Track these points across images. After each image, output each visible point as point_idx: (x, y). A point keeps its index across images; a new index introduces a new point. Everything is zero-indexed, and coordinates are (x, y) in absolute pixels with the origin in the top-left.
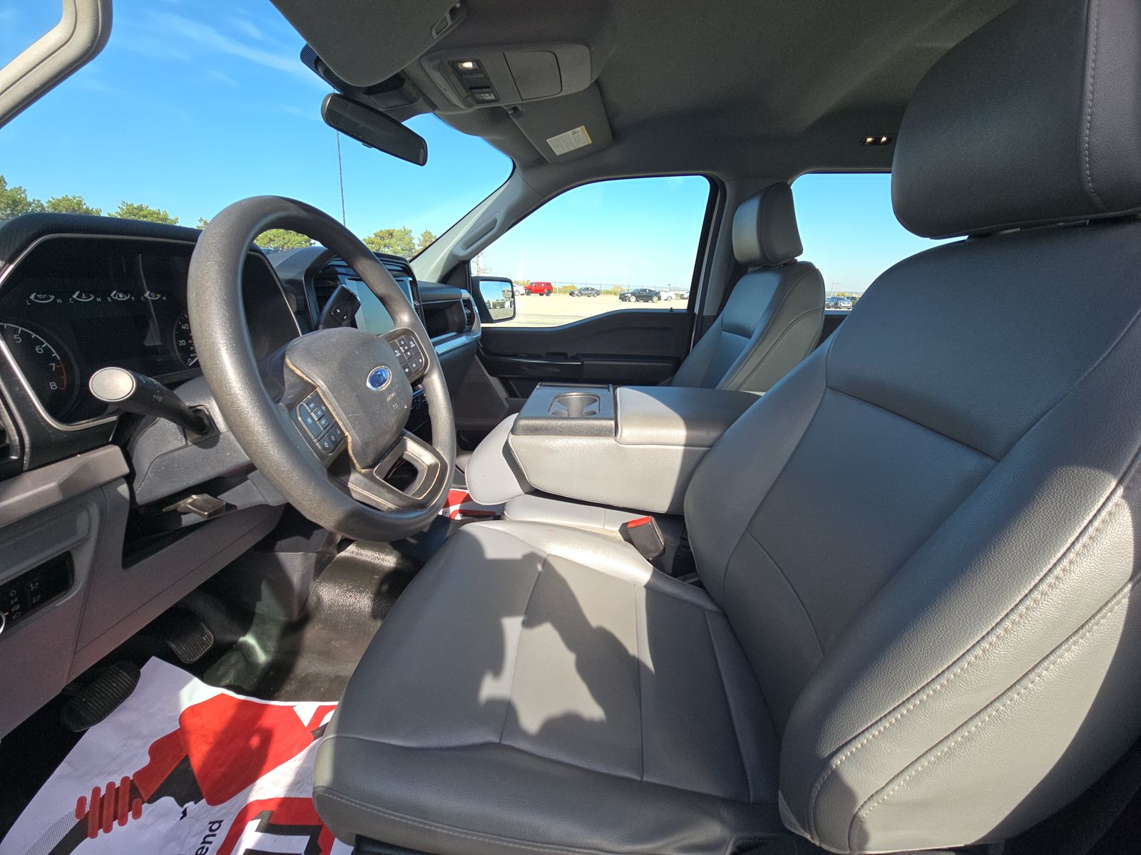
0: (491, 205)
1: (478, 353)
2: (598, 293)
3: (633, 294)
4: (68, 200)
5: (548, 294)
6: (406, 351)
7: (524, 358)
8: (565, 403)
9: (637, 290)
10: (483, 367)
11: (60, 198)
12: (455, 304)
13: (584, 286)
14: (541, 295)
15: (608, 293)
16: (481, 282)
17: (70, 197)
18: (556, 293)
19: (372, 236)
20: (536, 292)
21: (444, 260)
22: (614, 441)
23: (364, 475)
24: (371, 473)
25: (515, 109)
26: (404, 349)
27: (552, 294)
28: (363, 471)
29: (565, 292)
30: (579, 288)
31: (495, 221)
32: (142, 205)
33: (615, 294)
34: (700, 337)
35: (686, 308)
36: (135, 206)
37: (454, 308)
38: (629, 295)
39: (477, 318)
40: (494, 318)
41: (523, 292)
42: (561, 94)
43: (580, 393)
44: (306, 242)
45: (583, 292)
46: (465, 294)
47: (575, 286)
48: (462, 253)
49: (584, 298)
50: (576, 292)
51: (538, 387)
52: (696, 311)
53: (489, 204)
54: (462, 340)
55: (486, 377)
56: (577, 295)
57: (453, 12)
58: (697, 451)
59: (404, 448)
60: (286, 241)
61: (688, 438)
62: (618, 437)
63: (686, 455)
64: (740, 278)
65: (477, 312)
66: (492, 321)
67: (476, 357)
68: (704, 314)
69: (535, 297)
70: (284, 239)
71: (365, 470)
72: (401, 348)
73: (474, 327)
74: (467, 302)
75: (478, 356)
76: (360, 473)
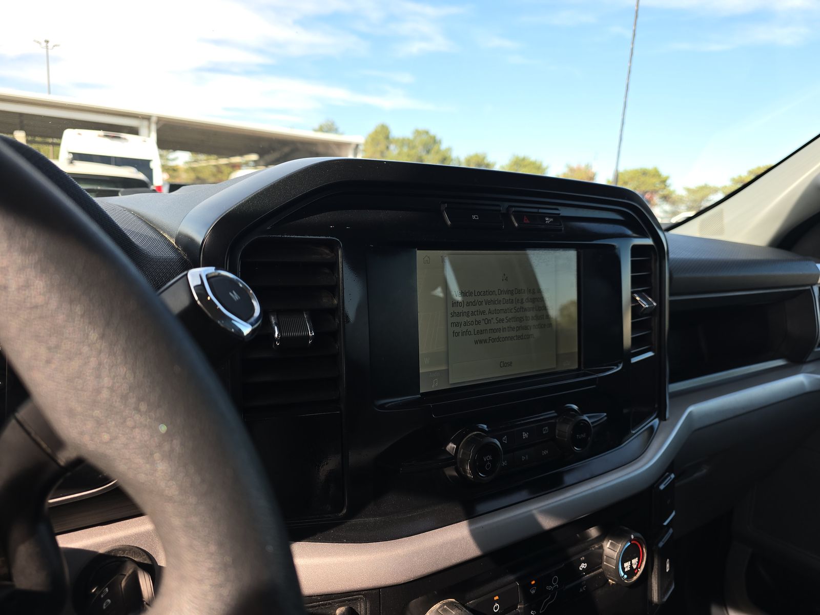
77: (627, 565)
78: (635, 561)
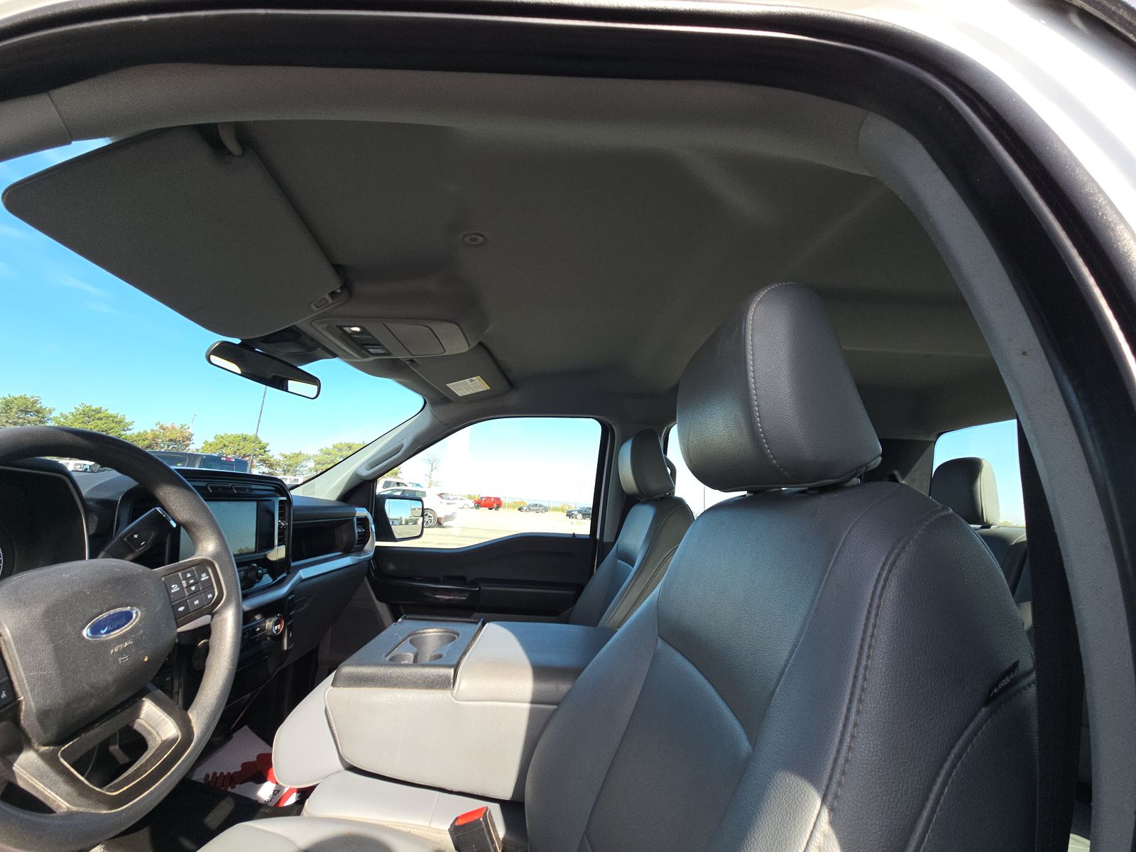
0: (398, 435)
1: (368, 574)
2: (546, 509)
3: (579, 512)
4: (25, 398)
5: (497, 508)
6: (189, 586)
7: (419, 581)
8: (416, 642)
9: (583, 508)
10: (371, 591)
11: (17, 396)
12: (347, 521)
13: (533, 503)
14: (490, 509)
15: (556, 509)
16: (387, 500)
17: (28, 396)
18: (505, 507)
19: (330, 447)
20: (485, 506)
21: (347, 479)
22: (450, 695)
23: (42, 755)
24: (54, 753)
25: (412, 361)
26: (187, 582)
27: (500, 509)
28: (43, 749)
29: (514, 507)
30: (528, 503)
31: (402, 446)
32: (101, 408)
33: (563, 511)
34: (600, 564)
35: (589, 533)
36: (94, 408)
37: (344, 526)
38: (576, 513)
39: (373, 536)
40: (397, 536)
41: (473, 505)
42: (445, 354)
43: (440, 630)
44: (260, 449)
45: (531, 508)
46: (362, 512)
47: (525, 501)
48: (365, 473)
49: (532, 514)
50: (525, 508)
51: (400, 620)
52: (598, 537)
53: (395, 434)
54: (347, 561)
55: (373, 602)
56: (526, 511)
57: (333, 294)
58: (543, 710)
59: (136, 714)
60: (240, 447)
61: (535, 693)
62: (455, 691)
63: (533, 715)
64: (631, 508)
65: (374, 530)
66: (395, 540)
67: (366, 579)
68: (604, 541)
69: (484, 510)
70: (239, 445)
71: (46, 748)
72: (184, 582)
73: (367, 547)
74: (363, 522)
75: (368, 577)
76: (36, 751)
77: (276, 627)
78: (279, 626)
